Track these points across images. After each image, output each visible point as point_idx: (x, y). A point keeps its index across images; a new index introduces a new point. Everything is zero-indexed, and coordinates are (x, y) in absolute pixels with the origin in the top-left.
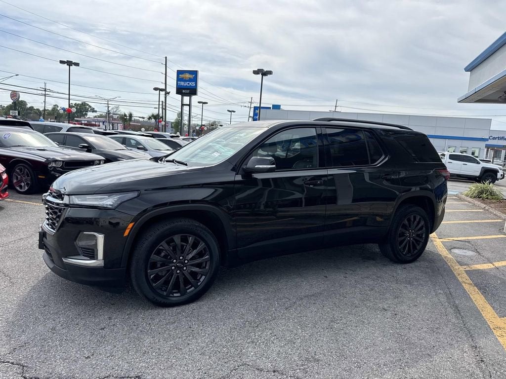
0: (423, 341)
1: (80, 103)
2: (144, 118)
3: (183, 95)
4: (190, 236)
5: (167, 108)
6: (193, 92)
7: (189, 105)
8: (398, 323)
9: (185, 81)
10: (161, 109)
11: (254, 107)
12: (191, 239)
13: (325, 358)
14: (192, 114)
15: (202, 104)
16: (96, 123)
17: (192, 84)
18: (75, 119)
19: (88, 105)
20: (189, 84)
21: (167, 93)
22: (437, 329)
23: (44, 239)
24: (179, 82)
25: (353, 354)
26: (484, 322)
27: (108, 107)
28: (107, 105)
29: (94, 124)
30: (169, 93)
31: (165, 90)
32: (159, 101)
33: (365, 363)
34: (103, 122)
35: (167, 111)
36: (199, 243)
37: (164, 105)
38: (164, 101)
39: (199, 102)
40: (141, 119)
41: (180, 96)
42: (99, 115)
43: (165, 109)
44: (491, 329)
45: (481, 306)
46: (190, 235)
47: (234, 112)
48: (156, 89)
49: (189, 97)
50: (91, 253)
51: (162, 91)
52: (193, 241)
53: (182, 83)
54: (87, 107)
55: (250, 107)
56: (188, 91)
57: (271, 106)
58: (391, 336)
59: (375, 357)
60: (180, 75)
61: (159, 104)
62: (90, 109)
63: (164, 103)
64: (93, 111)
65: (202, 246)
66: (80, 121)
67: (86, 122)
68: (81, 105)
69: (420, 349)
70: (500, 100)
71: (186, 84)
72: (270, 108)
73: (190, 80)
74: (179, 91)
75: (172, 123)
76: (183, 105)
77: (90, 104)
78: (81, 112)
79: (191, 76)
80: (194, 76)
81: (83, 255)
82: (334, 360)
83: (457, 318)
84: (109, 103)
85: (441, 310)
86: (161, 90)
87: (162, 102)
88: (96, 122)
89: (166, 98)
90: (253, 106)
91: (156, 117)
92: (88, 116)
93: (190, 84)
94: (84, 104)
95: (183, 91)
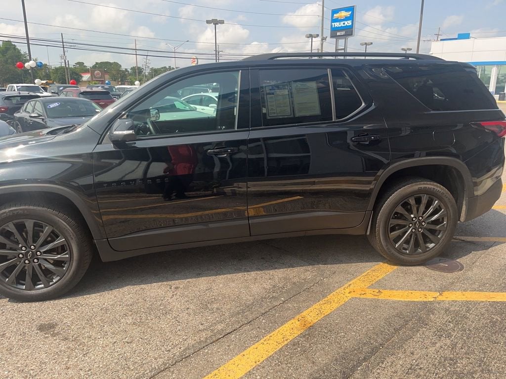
3: (338, 38)
6: (349, 32)
7: (345, 49)
9: (340, 21)
15: (365, 46)
17: (348, 23)
20: (344, 24)
24: (333, 24)
30: (325, 38)
32: (312, 50)
38: (321, 49)
39: (362, 44)
41: (335, 40)
47: (410, 49)
48: (308, 36)
49: (343, 40)
51: (315, 37)
53: (337, 25)
56: (343, 33)
57: (457, 36)
71: (342, 24)
72: (456, 39)
73: (347, 19)
74: (334, 33)
76: (337, 50)
79: (348, 14)
80: (350, 13)
89: (322, 44)
93: (346, 23)
95: (338, 34)
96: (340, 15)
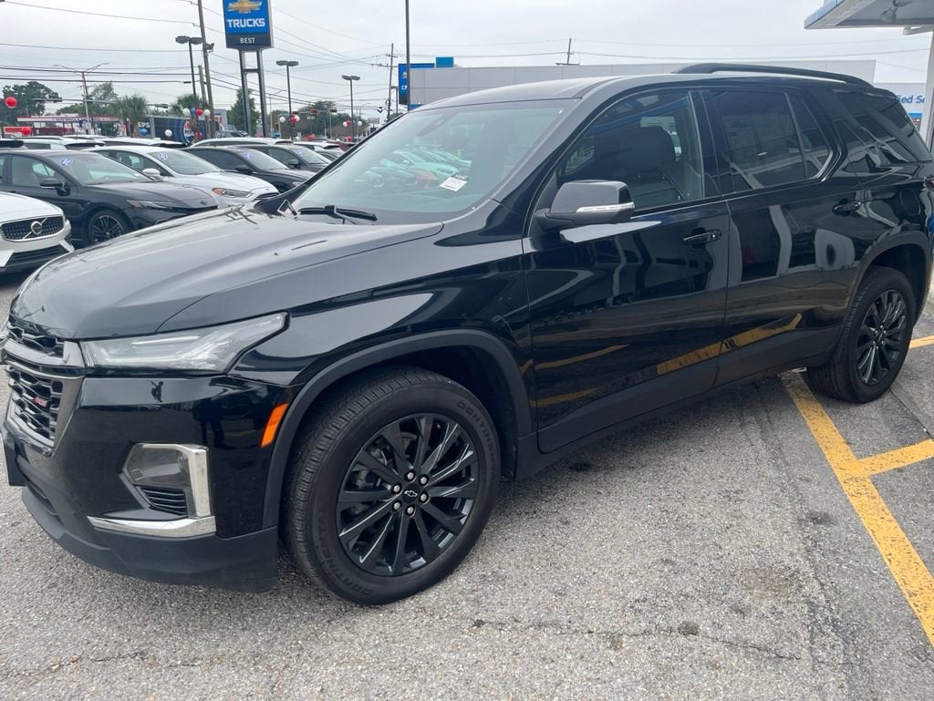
0: (708, 519)
1: (25, 83)
2: (165, 106)
3: (243, 48)
4: (420, 418)
5: (212, 81)
6: (262, 39)
7: (258, 71)
8: (664, 488)
9: (243, 16)
10: (198, 85)
11: (399, 65)
12: (424, 425)
13: (518, 572)
14: (267, 90)
15: (285, 66)
16: (66, 126)
17: (259, 23)
18: (19, 120)
19: (43, 87)
20: (251, 23)
21: (208, 48)
22: (736, 492)
23: (21, 460)
24: (230, 21)
25: (574, 558)
26: (828, 471)
27: (86, 88)
28: (82, 84)
29: (60, 129)
30: (211, 47)
31: (202, 40)
32: (192, 67)
33: (594, 573)
34: (81, 122)
35: (212, 86)
36: (444, 425)
37: (204, 73)
38: (203, 66)
39: (280, 63)
40: (161, 109)
41: (237, 52)
42: (69, 106)
43: (208, 84)
44: (838, 483)
45: (827, 440)
46: (422, 414)
47: (357, 78)
48: (181, 40)
49: (254, 54)
50: (174, 500)
51: (195, 43)
52: (430, 428)
53: (237, 23)
54: (42, 91)
55: (392, 67)
56: (251, 40)
57: (434, 61)
58: (647, 515)
59: (615, 560)
60: (230, 5)
61: (193, 74)
62: (47, 96)
63: (204, 71)
64: (55, 98)
65: (452, 431)
66: (31, 124)
67: (43, 125)
68: (27, 87)
69: (701, 535)
70: (884, 19)
71: (246, 23)
72: (431, 65)
73: (254, 14)
74: (233, 39)
75: (228, 112)
76: (244, 72)
77: (46, 84)
78: (30, 103)
79: (255, 5)
80: (260, 4)
81: (152, 507)
82: (535, 574)
83: (777, 467)
84: (86, 78)
85: (749, 456)
86: (193, 41)
87: (200, 67)
88: (64, 123)
89: (206, 58)
90: (396, 63)
91: (190, 101)
92: (46, 112)
93: (255, 22)
94: (34, 86)
95: (242, 40)
96: (241, 5)
